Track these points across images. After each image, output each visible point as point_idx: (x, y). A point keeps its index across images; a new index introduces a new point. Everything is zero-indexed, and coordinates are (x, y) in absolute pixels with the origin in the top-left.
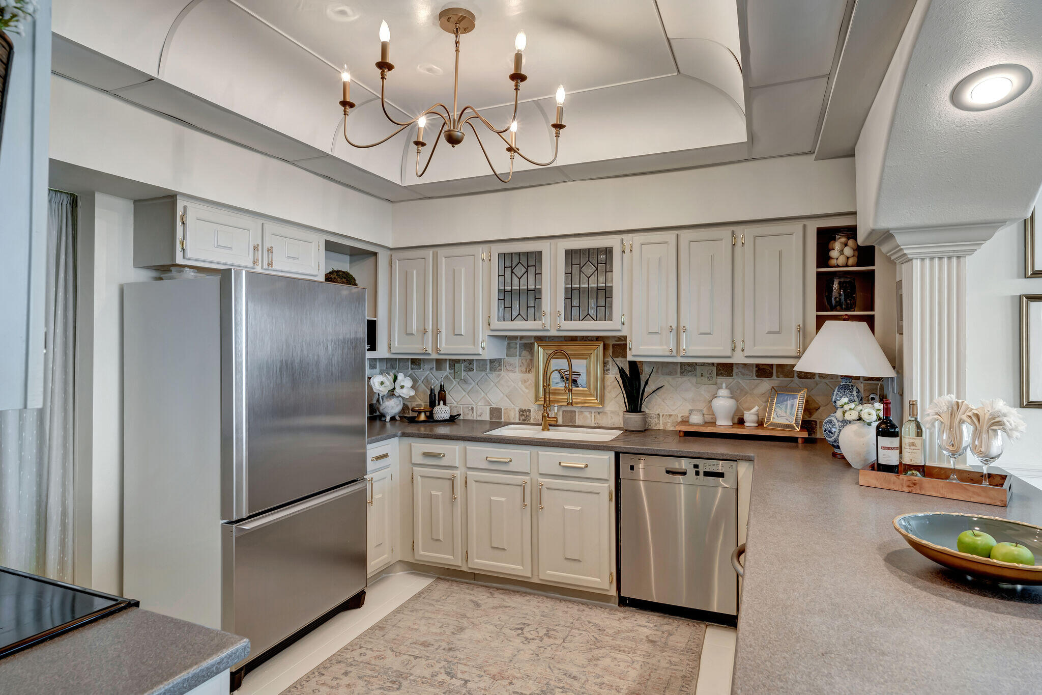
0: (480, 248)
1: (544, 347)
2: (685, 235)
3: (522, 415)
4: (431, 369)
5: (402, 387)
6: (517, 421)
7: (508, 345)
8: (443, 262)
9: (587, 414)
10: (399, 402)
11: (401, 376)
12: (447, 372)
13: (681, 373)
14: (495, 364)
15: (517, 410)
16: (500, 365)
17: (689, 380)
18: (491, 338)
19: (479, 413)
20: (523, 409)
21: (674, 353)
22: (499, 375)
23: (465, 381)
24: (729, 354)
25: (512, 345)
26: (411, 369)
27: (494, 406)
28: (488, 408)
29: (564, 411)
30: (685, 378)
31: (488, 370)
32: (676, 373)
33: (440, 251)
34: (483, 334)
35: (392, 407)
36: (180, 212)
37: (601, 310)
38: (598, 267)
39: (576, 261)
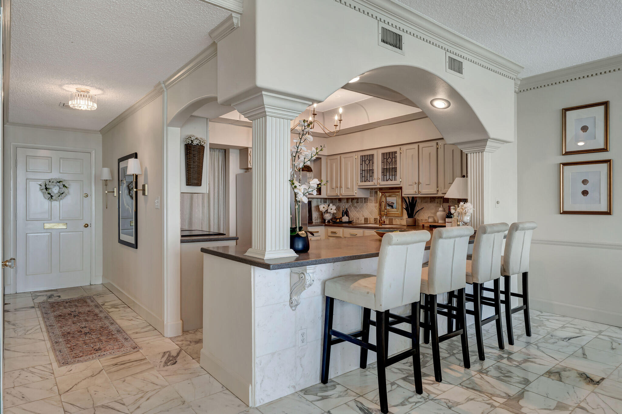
0: (354, 154)
1: (382, 193)
2: (421, 145)
3: (375, 220)
4: (345, 203)
5: (331, 209)
6: (373, 223)
7: (370, 192)
8: (343, 160)
9: (397, 220)
10: (330, 215)
11: (331, 205)
12: (350, 203)
13: (430, 202)
14: (366, 200)
15: (373, 219)
16: (367, 200)
17: (433, 205)
18: (361, 190)
19: (361, 220)
20: (375, 218)
21: (417, 193)
22: (367, 204)
23: (356, 207)
24: (435, 192)
25: (371, 192)
26: (339, 203)
27: (365, 217)
28: (364, 218)
29: (389, 219)
30: (431, 204)
31: (364, 202)
33: (342, 156)
34: (355, 188)
35: (328, 217)
36: (249, 153)
37: (393, 176)
38: (392, 160)
39: (385, 157)
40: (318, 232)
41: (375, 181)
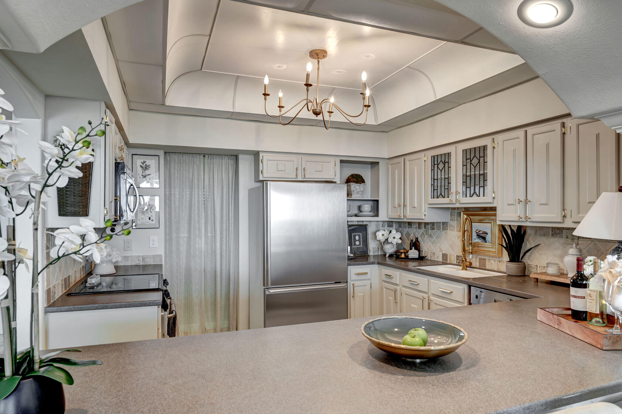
0: (423, 154)
1: (467, 215)
2: (531, 130)
3: (458, 259)
4: (416, 228)
5: (394, 238)
6: (455, 263)
7: (451, 213)
8: (407, 163)
9: (492, 261)
10: (392, 246)
11: (394, 232)
12: (423, 230)
13: (552, 235)
14: (445, 225)
15: (455, 256)
16: (447, 226)
17: (558, 240)
18: (434, 210)
19: (437, 255)
20: (458, 255)
21: (523, 219)
22: (447, 232)
23: (431, 236)
25: (453, 213)
26: (408, 228)
27: (444, 252)
28: (441, 253)
29: (480, 259)
30: (556, 239)
31: (441, 229)
32: (549, 235)
33: (407, 158)
34: (424, 207)
35: (390, 249)
36: (261, 158)
37: (482, 189)
38: (479, 160)
39: (468, 157)
40: (366, 273)
41: (453, 197)
